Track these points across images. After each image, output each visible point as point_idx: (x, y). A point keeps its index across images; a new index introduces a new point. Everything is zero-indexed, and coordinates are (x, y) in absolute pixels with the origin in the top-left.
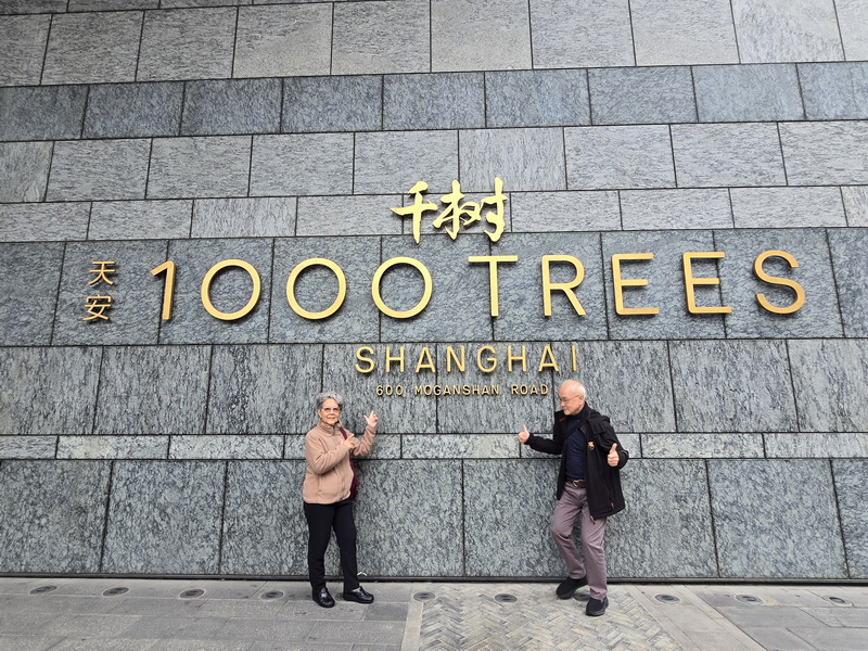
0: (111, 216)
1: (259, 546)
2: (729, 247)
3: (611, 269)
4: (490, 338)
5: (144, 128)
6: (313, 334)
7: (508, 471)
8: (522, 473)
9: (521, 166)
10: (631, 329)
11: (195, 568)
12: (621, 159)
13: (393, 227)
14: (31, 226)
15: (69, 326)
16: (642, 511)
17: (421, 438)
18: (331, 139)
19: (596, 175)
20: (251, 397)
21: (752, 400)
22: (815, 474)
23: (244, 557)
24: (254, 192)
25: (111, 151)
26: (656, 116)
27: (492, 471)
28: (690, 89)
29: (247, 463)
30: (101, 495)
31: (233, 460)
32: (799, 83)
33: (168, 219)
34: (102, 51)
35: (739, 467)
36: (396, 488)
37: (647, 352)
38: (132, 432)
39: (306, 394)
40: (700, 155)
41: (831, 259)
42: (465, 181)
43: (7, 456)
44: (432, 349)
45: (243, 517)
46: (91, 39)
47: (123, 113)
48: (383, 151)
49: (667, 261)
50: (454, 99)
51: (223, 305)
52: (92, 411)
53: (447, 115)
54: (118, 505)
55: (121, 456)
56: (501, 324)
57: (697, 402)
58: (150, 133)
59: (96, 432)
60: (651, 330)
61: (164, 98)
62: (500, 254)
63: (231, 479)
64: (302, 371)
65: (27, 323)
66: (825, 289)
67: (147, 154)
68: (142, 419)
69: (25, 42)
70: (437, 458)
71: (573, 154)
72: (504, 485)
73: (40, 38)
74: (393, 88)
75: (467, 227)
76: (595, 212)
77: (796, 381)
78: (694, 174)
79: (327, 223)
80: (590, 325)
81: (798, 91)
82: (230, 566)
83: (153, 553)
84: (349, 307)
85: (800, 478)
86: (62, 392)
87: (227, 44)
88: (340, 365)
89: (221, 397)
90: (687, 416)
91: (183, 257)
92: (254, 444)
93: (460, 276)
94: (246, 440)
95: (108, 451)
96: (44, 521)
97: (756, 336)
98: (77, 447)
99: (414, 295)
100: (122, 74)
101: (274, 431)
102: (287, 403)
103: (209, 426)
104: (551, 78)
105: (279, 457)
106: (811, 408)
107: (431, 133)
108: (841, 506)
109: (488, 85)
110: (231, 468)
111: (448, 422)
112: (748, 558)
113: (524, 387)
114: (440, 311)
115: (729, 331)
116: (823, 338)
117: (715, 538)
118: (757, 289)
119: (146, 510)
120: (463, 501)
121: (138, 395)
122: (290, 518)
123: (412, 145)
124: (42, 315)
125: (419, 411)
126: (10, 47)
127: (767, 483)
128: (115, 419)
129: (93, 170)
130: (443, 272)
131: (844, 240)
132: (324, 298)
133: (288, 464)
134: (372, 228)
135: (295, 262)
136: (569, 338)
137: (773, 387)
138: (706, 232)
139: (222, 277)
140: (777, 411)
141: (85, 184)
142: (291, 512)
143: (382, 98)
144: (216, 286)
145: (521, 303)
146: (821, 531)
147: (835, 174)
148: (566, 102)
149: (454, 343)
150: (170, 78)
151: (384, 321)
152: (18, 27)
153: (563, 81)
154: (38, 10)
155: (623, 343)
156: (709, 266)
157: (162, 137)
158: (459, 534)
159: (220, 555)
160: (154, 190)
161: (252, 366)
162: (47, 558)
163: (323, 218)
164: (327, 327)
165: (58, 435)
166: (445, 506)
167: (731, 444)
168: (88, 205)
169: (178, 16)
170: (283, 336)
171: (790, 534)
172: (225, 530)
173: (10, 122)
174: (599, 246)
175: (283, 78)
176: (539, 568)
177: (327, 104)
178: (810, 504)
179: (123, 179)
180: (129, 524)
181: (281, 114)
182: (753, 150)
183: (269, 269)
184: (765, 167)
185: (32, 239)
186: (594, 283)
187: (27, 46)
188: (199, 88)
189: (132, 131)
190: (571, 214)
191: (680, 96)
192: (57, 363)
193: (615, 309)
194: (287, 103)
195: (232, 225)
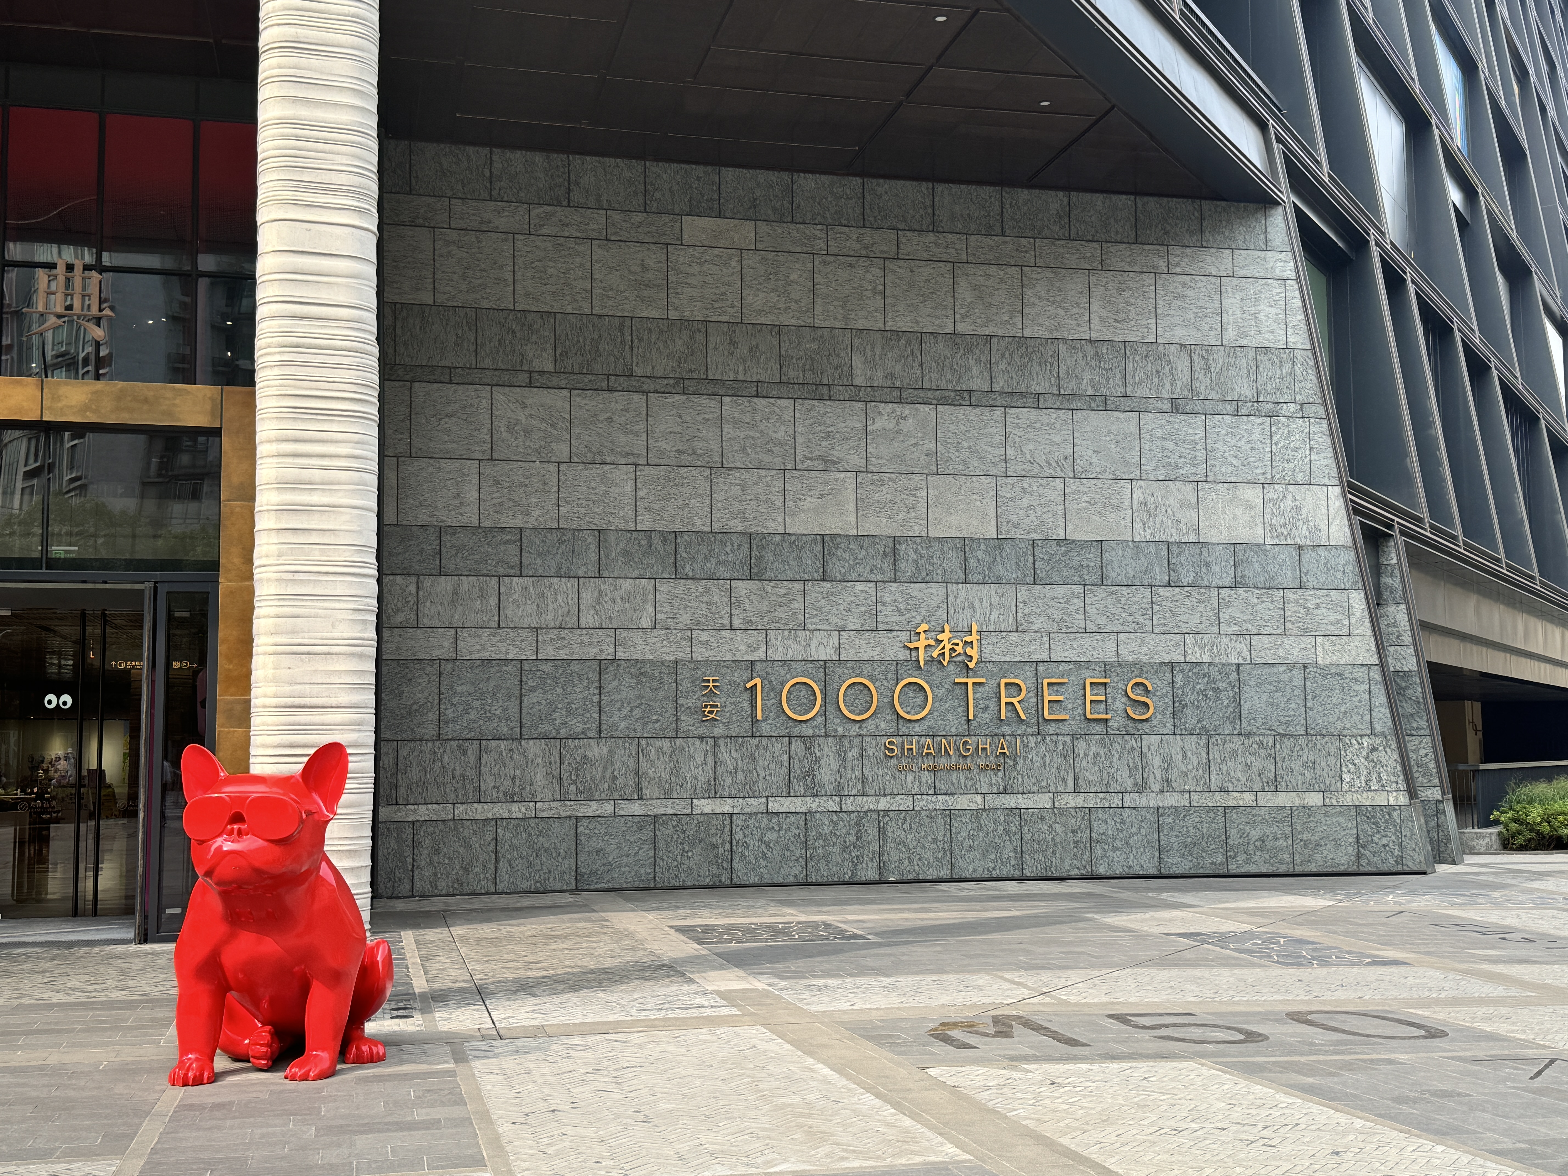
0: (707, 641)
1: (830, 864)
2: (1113, 675)
3: (1042, 688)
4: (968, 733)
5: (723, 572)
6: (854, 729)
7: (977, 816)
8: (985, 818)
9: (988, 613)
10: (1051, 729)
11: (791, 879)
12: (1052, 610)
13: (903, 655)
14: (648, 647)
15: (687, 722)
16: (1052, 839)
17: (925, 797)
18: (859, 587)
19: (1035, 621)
20: (818, 771)
21: (1119, 773)
22: (1148, 816)
23: (821, 872)
24: (809, 626)
25: (702, 589)
26: (1076, 579)
27: (968, 817)
28: (1099, 559)
29: (818, 814)
30: (726, 837)
31: (810, 812)
32: (1168, 557)
33: (751, 646)
34: (682, 502)
35: (1108, 813)
36: (911, 828)
37: (1061, 743)
39: (853, 769)
40: (1101, 609)
41: (1173, 684)
42: (952, 624)
43: (659, 813)
44: (932, 740)
45: (819, 847)
46: (672, 492)
47: (706, 558)
48: (896, 598)
49: (1076, 684)
50: (944, 559)
51: (797, 709)
52: (713, 783)
53: (939, 572)
54: (738, 842)
55: (736, 811)
56: (974, 724)
57: (1087, 774)
58: (728, 576)
59: (718, 796)
60: (1064, 728)
61: (736, 547)
62: (974, 677)
63: (809, 824)
64: (849, 755)
65: (658, 721)
66: (1167, 703)
67: (728, 594)
68: (747, 787)
70: (935, 810)
71: (1021, 605)
72: (975, 825)
73: (629, 487)
74: (902, 548)
75: (954, 657)
76: (1034, 647)
77: (1144, 760)
78: (1096, 622)
79: (860, 650)
80: (1028, 725)
81: (1167, 564)
82: (813, 877)
83: (764, 870)
84: (880, 712)
85: (1140, 819)
86: (690, 769)
87: (779, 503)
88: (873, 750)
89: (798, 772)
90: (1081, 782)
91: (764, 674)
92: (822, 802)
93: (949, 691)
94: (817, 800)
95: (726, 809)
96: (690, 854)
97: (1124, 733)
98: (706, 806)
99: (922, 704)
100: (700, 525)
101: (834, 793)
102: (841, 776)
103: (792, 791)
104: (1009, 546)
105: (838, 810)
106: (1150, 778)
107: (928, 585)
108: (1161, 834)
109: (967, 547)
110: (808, 818)
111: (942, 787)
112: (1108, 864)
113: (987, 765)
114: (938, 715)
115: (1109, 730)
116: (1162, 734)
117: (1091, 853)
118: (1128, 703)
119: (756, 846)
120: (951, 834)
121: (743, 771)
123: (916, 593)
124: (667, 715)
125: (924, 780)
126: (606, 494)
127: (1122, 822)
128: (729, 787)
129: (689, 604)
130: (937, 687)
131: (1182, 671)
132: (864, 705)
133: (845, 815)
134: (890, 655)
135: (843, 680)
136: (1015, 733)
137: (1131, 765)
138: (1100, 665)
140: (1132, 780)
141: (685, 616)
142: (848, 844)
143: (895, 556)
144: (792, 696)
145: (987, 710)
146: (1148, 848)
147: (1183, 625)
148: (1019, 565)
149: (944, 736)
150: (738, 530)
151: (901, 721)
152: (609, 475)
153: (1017, 549)
154: (623, 461)
155: (1047, 737)
156: (1100, 687)
157: (738, 580)
158: (949, 854)
159: (806, 871)
160: (736, 622)
161: (817, 751)
163: (857, 647)
164: (866, 725)
165: (692, 799)
167: (1105, 799)
168: (690, 633)
169: (738, 475)
170: (836, 731)
172: (808, 855)
173: (617, 561)
174: (1035, 672)
175: (823, 535)
176: (994, 872)
177: (856, 559)
178: (1144, 833)
179: (713, 613)
180: (747, 854)
181: (823, 565)
182: (1135, 606)
184: (1140, 619)
185: (651, 657)
186: (1031, 697)
187: (619, 494)
188: (761, 540)
189: (714, 573)
190: (1018, 649)
191: (1092, 564)
192: (684, 749)
193: (1043, 714)
194: (827, 557)
195: (795, 651)
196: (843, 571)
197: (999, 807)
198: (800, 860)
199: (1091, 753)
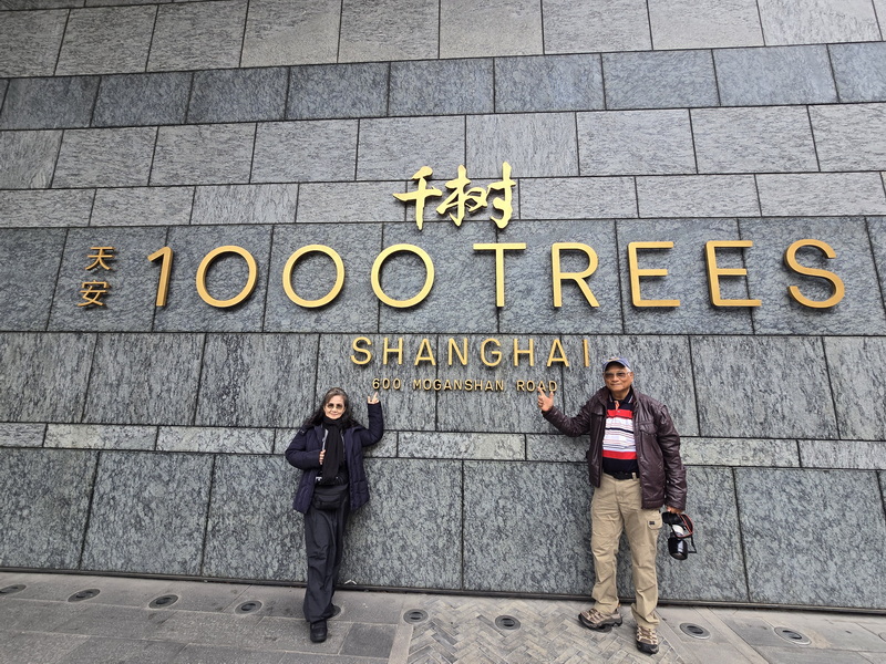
0: (114, 202)
1: (243, 547)
2: (756, 236)
3: (627, 258)
4: (495, 331)
6: (309, 323)
7: (512, 474)
8: (528, 477)
9: (531, 151)
10: (648, 323)
11: (176, 568)
12: (637, 144)
13: (396, 214)
14: (35, 212)
15: (66, 313)
17: (419, 436)
18: (335, 125)
19: (610, 161)
20: (243, 387)
21: (786, 403)
23: (228, 557)
24: (256, 179)
25: (118, 139)
26: (674, 101)
27: (495, 474)
28: (711, 72)
29: (235, 457)
30: (86, 487)
31: (221, 453)
32: (831, 65)
33: (169, 206)
34: (115, 42)
35: (771, 477)
36: (390, 489)
37: (666, 348)
38: (121, 422)
39: (300, 385)
40: (723, 140)
41: (872, 250)
42: (472, 167)
44: (433, 341)
45: (229, 514)
46: (106, 32)
47: (132, 102)
48: (388, 137)
49: (689, 250)
50: (462, 85)
51: (219, 292)
52: (82, 400)
53: (454, 100)
54: (102, 498)
55: (108, 446)
56: (507, 315)
57: (722, 403)
58: (156, 121)
59: (85, 421)
60: (670, 323)
61: (173, 88)
62: (507, 242)
63: (218, 473)
64: (296, 362)
65: (25, 308)
66: (866, 282)
67: (153, 142)
68: (132, 408)
69: (42, 35)
70: (435, 458)
71: (586, 139)
72: (508, 489)
73: (57, 32)
74: (399, 75)
75: (473, 214)
76: (609, 198)
77: (835, 383)
78: (716, 159)
79: (328, 209)
80: (603, 317)
81: (829, 72)
82: (213, 567)
83: (134, 550)
84: (347, 296)
85: (841, 491)
86: (54, 378)
87: (236, 35)
88: (336, 355)
89: (212, 387)
90: (711, 418)
91: (182, 243)
92: (244, 437)
93: (464, 265)
94: (236, 433)
95: (95, 441)
96: (25, 512)
97: (788, 332)
98: (65, 436)
99: (416, 283)
100: (132, 65)
101: (264, 424)
102: (279, 395)
103: (198, 417)
104: (563, 63)
105: (268, 452)
106: (852, 413)
107: (438, 119)
109: (498, 70)
110: (218, 463)
111: (448, 418)
112: (783, 581)
113: (530, 384)
114: (442, 301)
115: (757, 326)
116: (865, 335)
117: (744, 556)
118: (788, 282)
119: (130, 504)
120: (463, 505)
121: (129, 383)
122: (277, 518)
123: (418, 131)
124: (40, 300)
125: (417, 406)
126: (28, 40)
127: (804, 496)
128: (104, 408)
129: (100, 157)
130: (447, 260)
132: (322, 286)
133: (278, 460)
134: (374, 215)
135: (293, 249)
136: (580, 331)
137: (809, 389)
138: (730, 221)
139: (220, 264)
140: (814, 416)
141: (91, 172)
142: (278, 511)
143: (389, 85)
144: (213, 273)
145: (529, 294)
146: (868, 553)
147: (875, 159)
148: (579, 87)
149: (457, 335)
150: (179, 68)
151: (383, 311)
152: (37, 21)
153: (576, 66)
154: (57, 5)
155: (639, 338)
156: (734, 256)
157: (168, 125)
158: (457, 543)
159: (203, 556)
160: (157, 177)
161: (245, 355)
162: (26, 553)
163: (324, 204)
164: (324, 316)
165: (47, 423)
166: (443, 511)
168: (92, 192)
169: (190, 9)
170: (279, 325)
171: (832, 556)
172: (210, 528)
173: (22, 112)
174: (613, 234)
175: (290, 67)
176: (545, 584)
177: (333, 91)
178: (854, 521)
179: (127, 167)
180: (112, 518)
181: (286, 101)
182: (781, 135)
183: (267, 256)
184: (795, 152)
185: (36, 225)
186: (608, 274)
187: (43, 39)
188: (207, 78)
189: (139, 119)
190: (583, 201)
191: (700, 80)
192: (51, 350)
193: (631, 300)
194: (292, 91)
195: (233, 211)
196: (312, 106)
197: (553, 458)
198: (196, 534)
199: (727, 367)
